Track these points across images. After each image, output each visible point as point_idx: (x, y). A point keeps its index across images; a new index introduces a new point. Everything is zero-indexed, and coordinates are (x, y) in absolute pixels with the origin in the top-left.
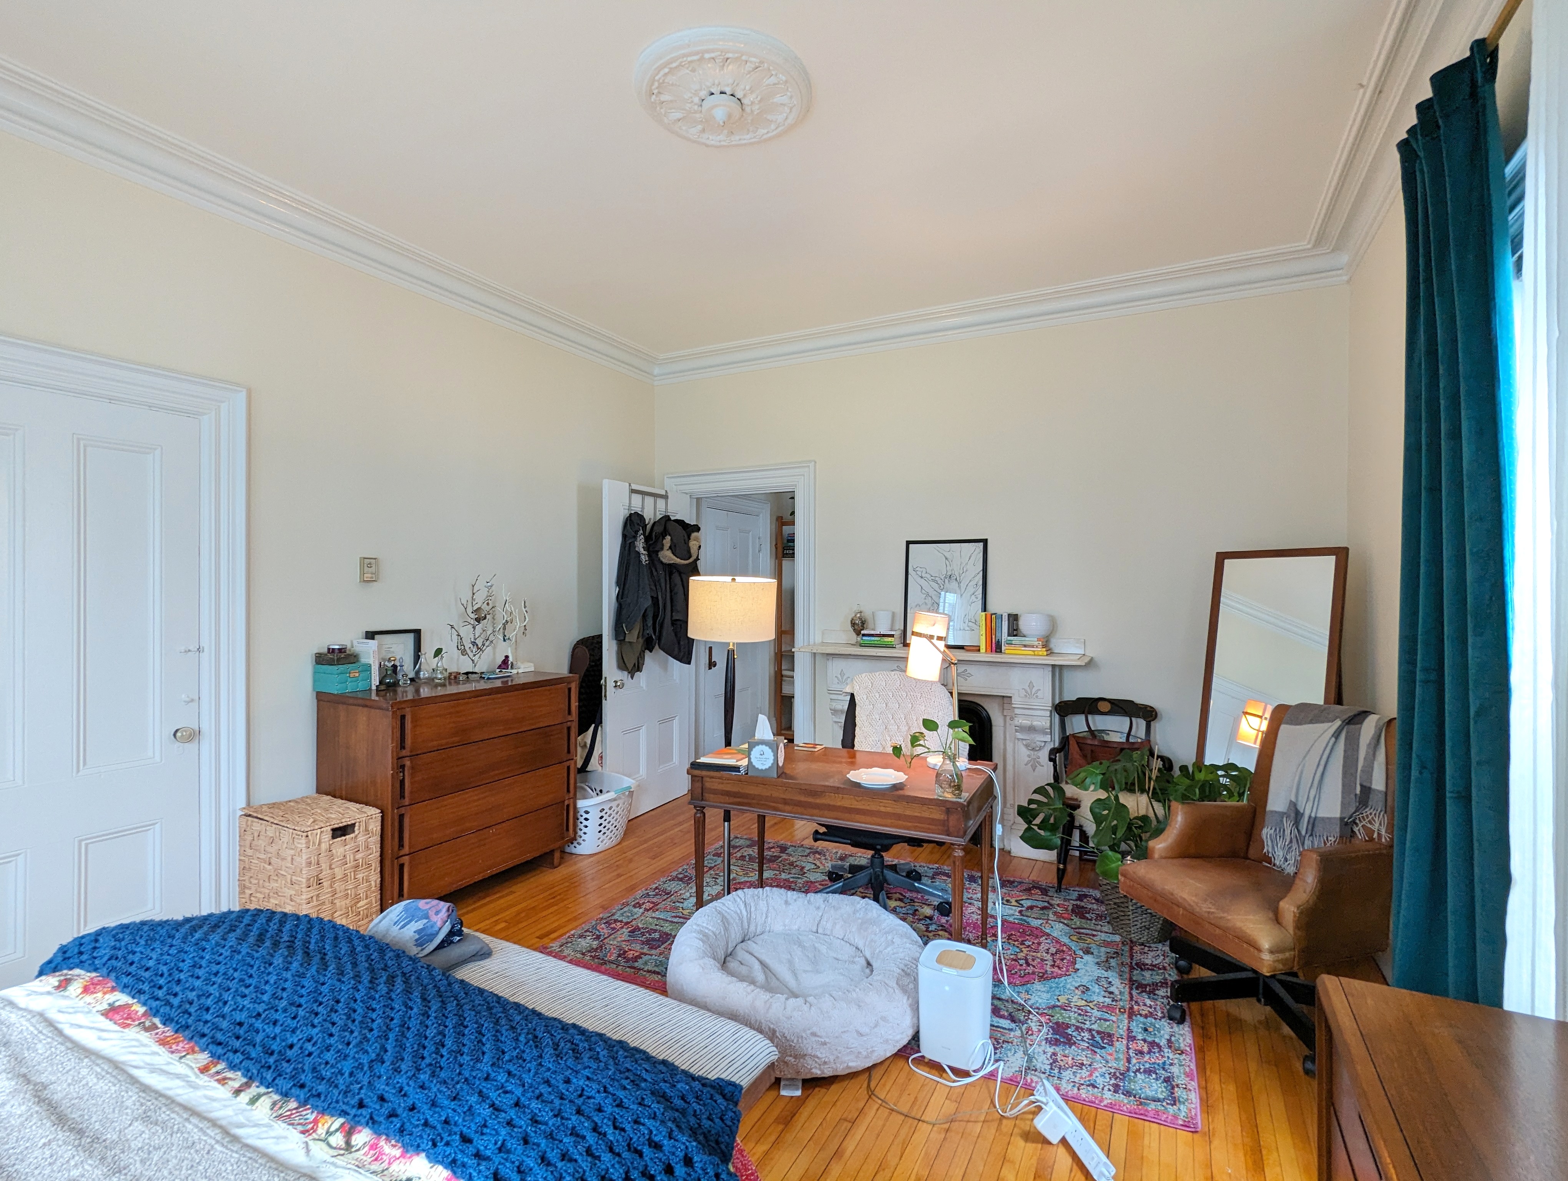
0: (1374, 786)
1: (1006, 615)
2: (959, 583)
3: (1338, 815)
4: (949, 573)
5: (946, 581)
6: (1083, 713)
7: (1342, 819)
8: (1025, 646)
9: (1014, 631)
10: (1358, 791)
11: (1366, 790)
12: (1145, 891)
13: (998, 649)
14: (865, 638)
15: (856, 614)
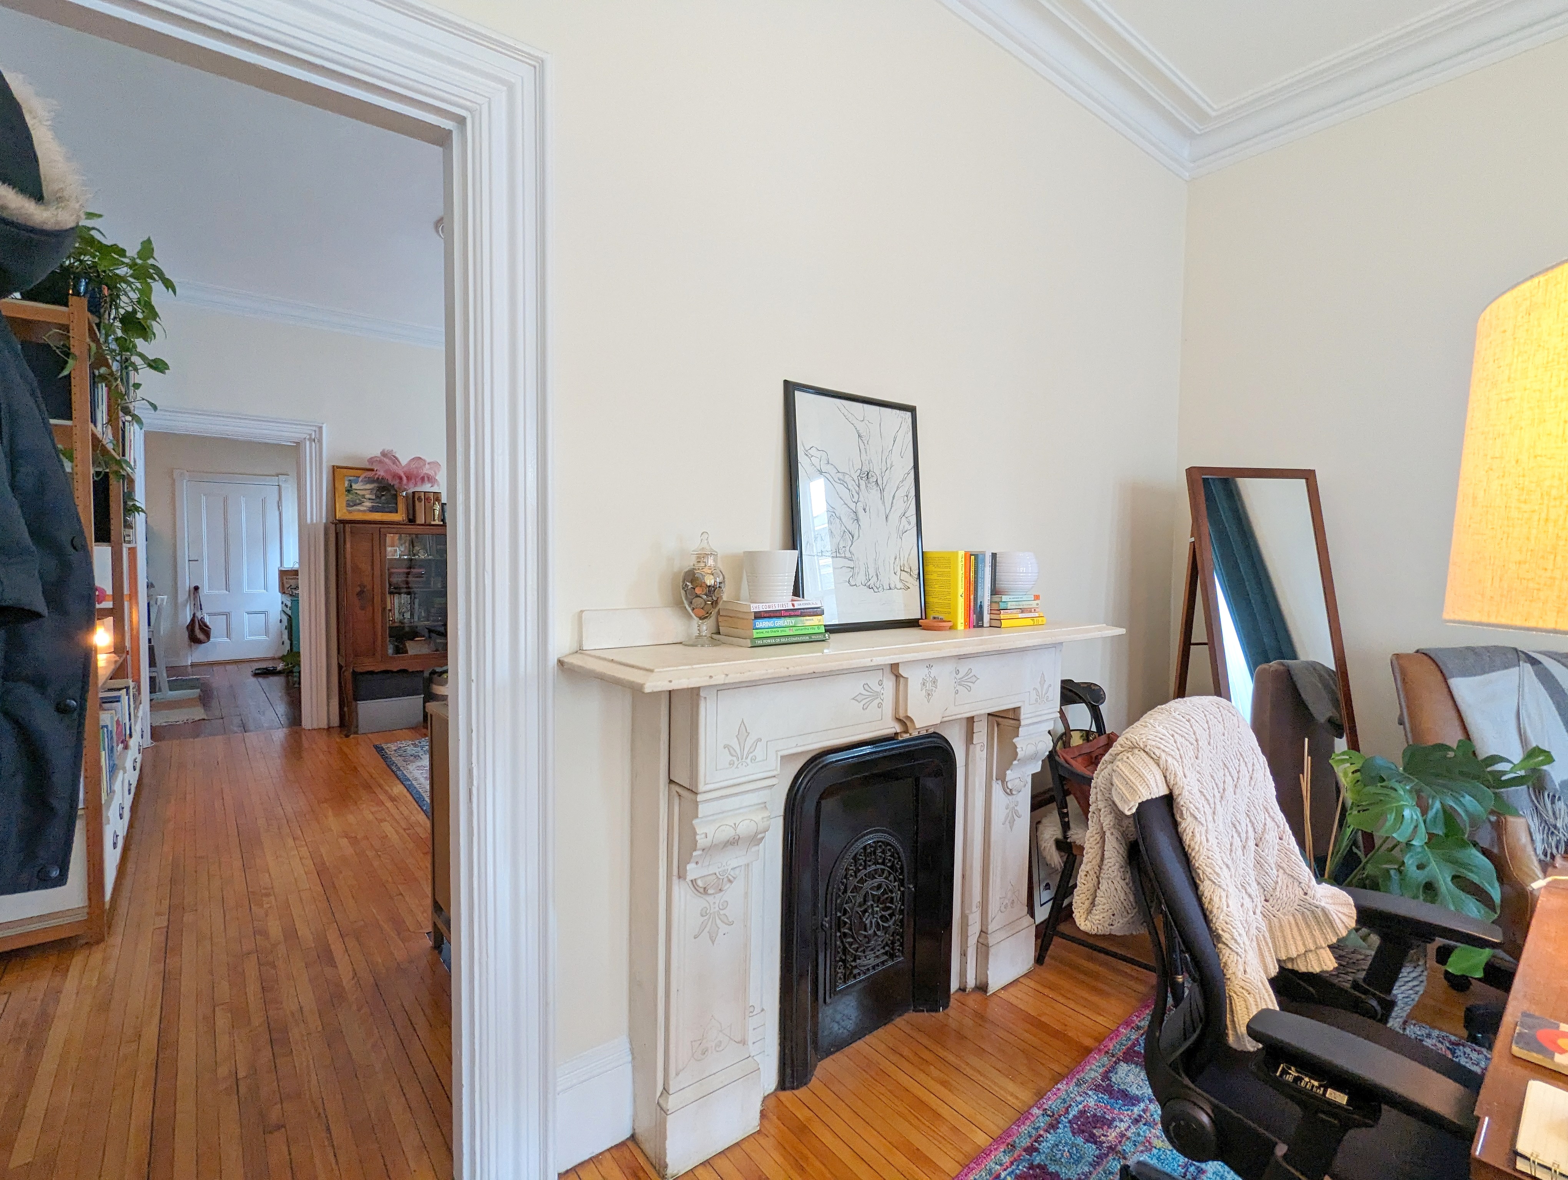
1: (961, 553)
2: (882, 491)
4: (865, 469)
5: (862, 483)
8: (1023, 611)
9: (997, 586)
13: (978, 623)
14: (761, 623)
15: (690, 563)
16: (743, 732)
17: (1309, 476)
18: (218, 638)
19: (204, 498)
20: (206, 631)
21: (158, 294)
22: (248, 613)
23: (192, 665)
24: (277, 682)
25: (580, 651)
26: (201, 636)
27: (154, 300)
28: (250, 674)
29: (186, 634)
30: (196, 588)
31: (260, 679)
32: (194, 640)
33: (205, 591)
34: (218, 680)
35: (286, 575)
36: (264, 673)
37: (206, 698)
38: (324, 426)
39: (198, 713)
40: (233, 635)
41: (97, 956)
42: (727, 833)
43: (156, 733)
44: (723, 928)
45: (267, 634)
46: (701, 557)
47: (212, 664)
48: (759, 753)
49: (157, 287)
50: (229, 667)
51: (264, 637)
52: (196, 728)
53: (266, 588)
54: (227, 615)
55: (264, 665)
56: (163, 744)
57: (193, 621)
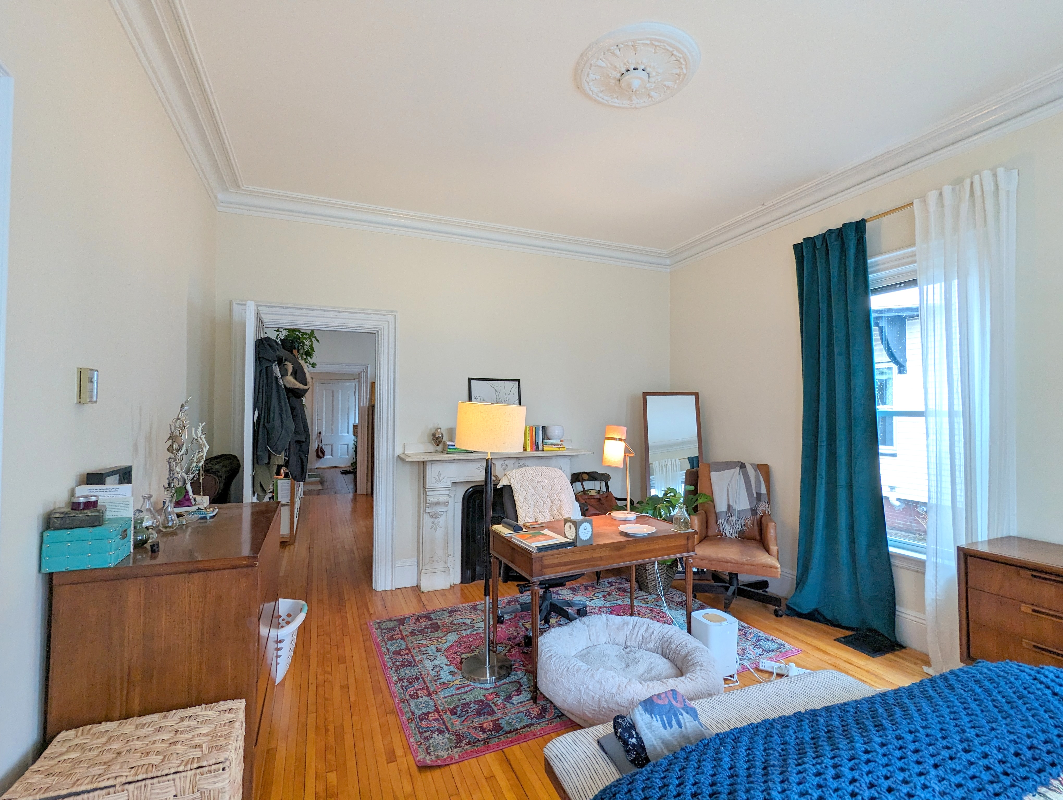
0: (762, 492)
1: (541, 427)
3: (749, 507)
6: (579, 481)
7: (751, 509)
8: (554, 445)
9: (545, 437)
10: (755, 495)
11: (759, 495)
12: (704, 562)
13: (537, 448)
14: (450, 447)
15: (434, 431)
16: (439, 475)
17: (696, 394)
18: (328, 456)
19: (324, 391)
20: (323, 453)
21: (315, 344)
22: (341, 445)
23: (317, 468)
24: (351, 476)
25: (404, 453)
26: (321, 455)
27: (314, 346)
28: (340, 473)
29: (315, 453)
30: (320, 433)
31: (344, 475)
32: (318, 457)
33: (323, 434)
34: (327, 475)
35: (355, 426)
36: (345, 473)
37: (322, 483)
38: (369, 366)
39: (319, 487)
40: (334, 455)
41: (292, 547)
42: (435, 500)
43: (304, 493)
44: (439, 528)
45: (348, 455)
46: (437, 429)
47: (324, 468)
48: (445, 480)
49: (315, 342)
50: (332, 470)
51: (347, 456)
52: (318, 492)
53: (348, 433)
54: (332, 445)
55: (345, 469)
56: (307, 497)
57: (318, 448)
